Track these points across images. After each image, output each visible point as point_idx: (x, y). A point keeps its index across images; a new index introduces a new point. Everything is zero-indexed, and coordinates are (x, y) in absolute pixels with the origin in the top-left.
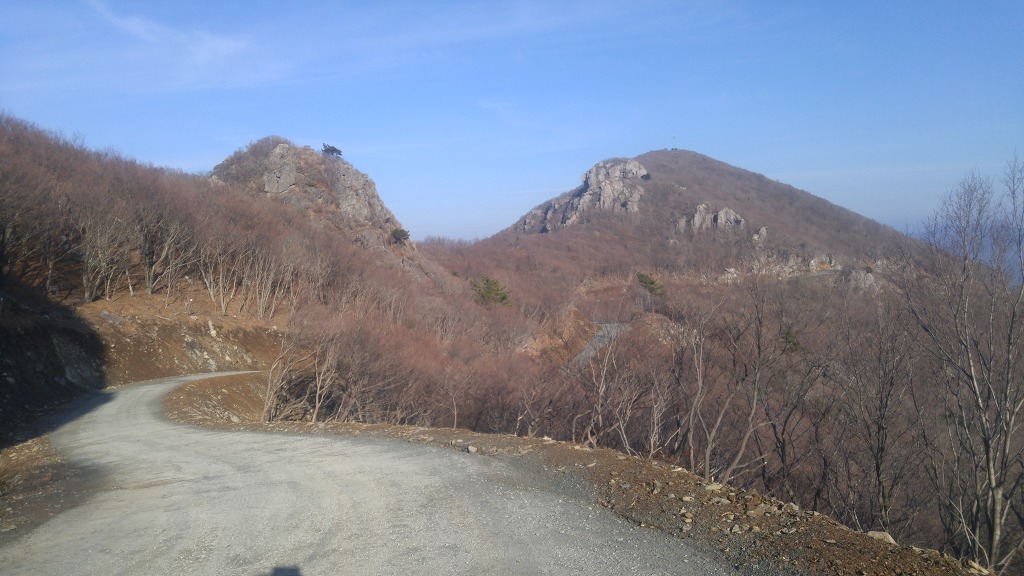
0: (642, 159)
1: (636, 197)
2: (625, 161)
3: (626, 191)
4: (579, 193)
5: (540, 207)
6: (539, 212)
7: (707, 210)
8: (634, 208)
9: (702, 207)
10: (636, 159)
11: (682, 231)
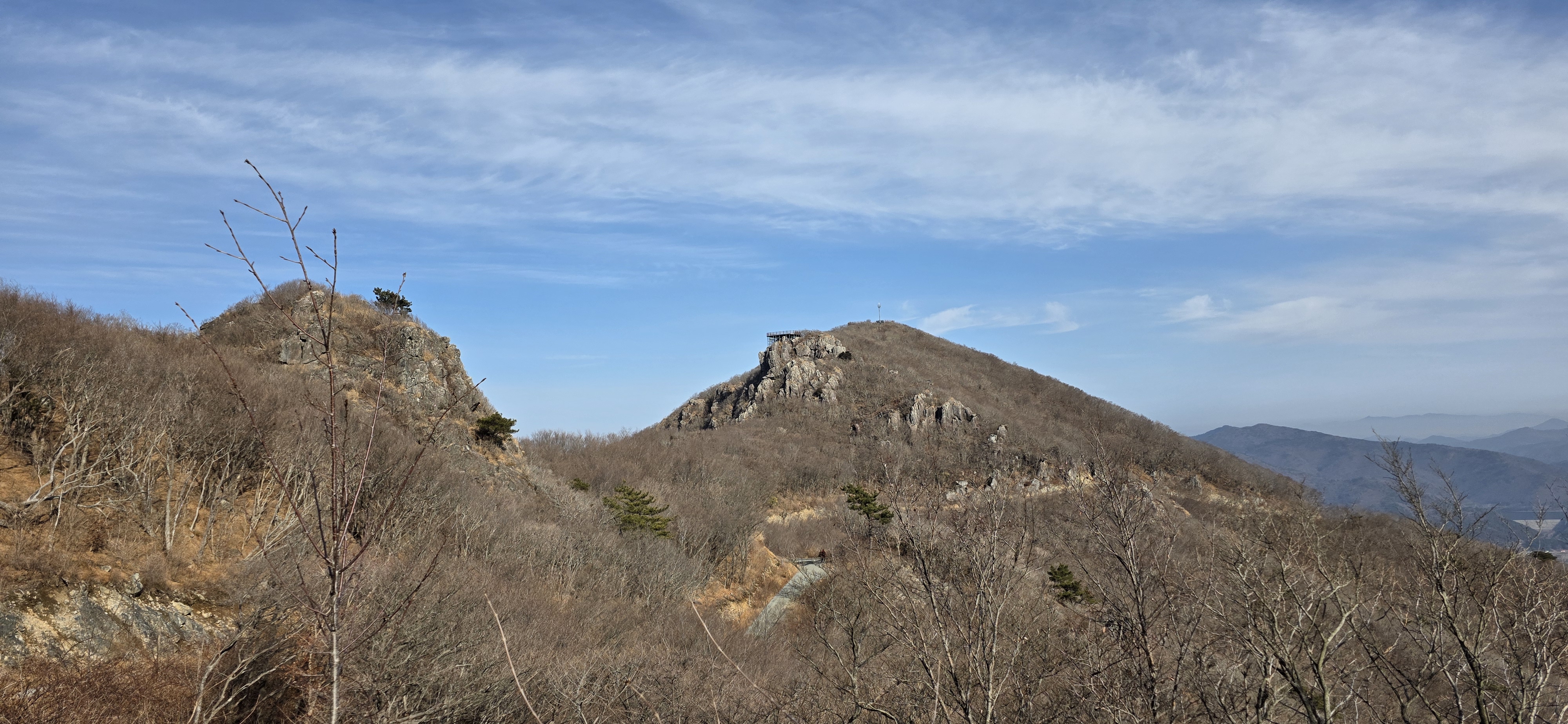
0: (839, 333)
1: (833, 381)
2: (817, 335)
3: (819, 374)
4: (756, 378)
5: (701, 396)
6: (702, 403)
7: (929, 403)
8: (831, 396)
9: (921, 396)
10: (833, 331)
11: (896, 428)
